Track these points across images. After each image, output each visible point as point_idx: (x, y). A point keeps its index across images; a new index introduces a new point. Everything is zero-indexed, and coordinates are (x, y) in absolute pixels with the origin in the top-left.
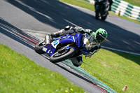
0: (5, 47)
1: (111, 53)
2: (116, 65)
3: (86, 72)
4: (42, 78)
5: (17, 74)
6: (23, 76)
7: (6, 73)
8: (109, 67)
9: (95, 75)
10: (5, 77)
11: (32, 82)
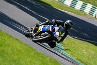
0: (16, 39)
1: (90, 44)
2: (93, 52)
3: (72, 57)
4: (42, 61)
5: (24, 58)
6: (28, 60)
7: (16, 57)
8: (88, 54)
9: (78, 59)
10: (16, 60)
11: (35, 63)
